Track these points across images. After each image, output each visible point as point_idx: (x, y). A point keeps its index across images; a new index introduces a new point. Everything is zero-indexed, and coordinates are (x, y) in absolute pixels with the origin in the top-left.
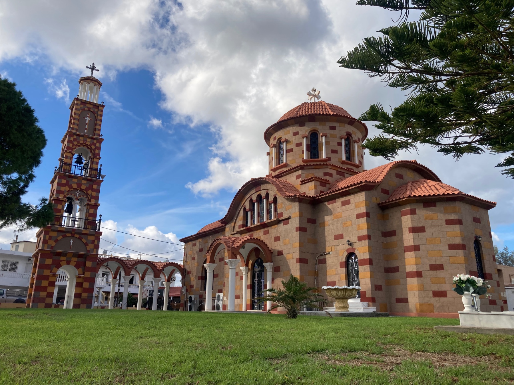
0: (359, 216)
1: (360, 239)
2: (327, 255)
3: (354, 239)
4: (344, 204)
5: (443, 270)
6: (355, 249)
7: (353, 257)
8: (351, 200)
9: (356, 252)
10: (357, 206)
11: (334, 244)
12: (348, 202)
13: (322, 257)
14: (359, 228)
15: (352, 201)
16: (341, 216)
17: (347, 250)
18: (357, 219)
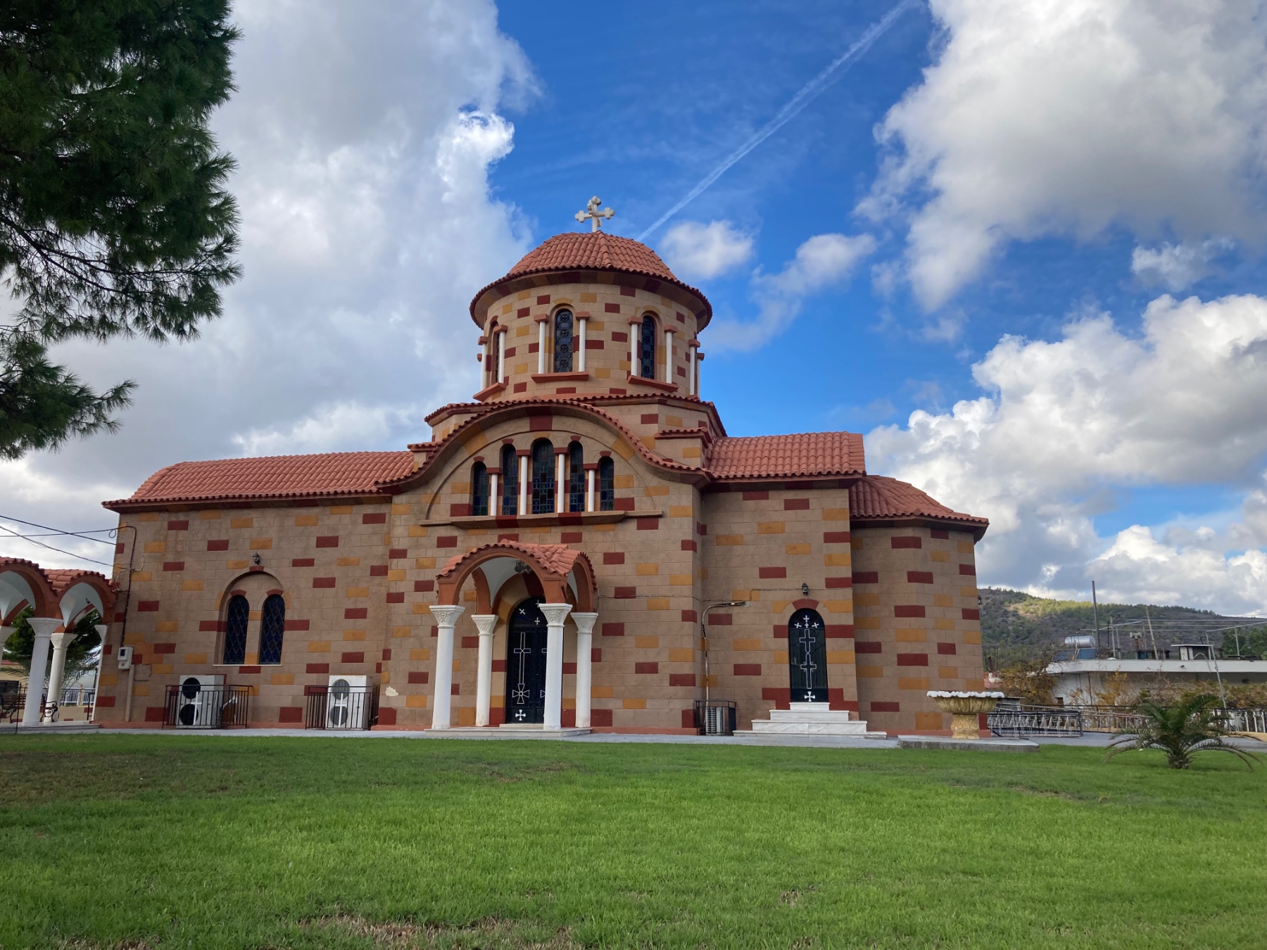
0: (830, 538)
1: (832, 583)
2: (736, 610)
3: (817, 583)
4: (789, 505)
5: (955, 653)
6: (816, 603)
7: (806, 619)
8: (811, 501)
9: (820, 609)
10: (828, 515)
11: (760, 587)
12: (804, 505)
13: (722, 611)
14: (830, 560)
15: (813, 504)
16: (783, 531)
17: (795, 604)
18: (825, 542)
